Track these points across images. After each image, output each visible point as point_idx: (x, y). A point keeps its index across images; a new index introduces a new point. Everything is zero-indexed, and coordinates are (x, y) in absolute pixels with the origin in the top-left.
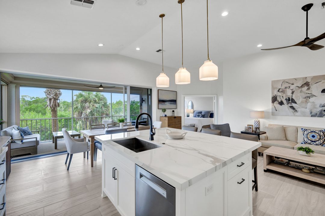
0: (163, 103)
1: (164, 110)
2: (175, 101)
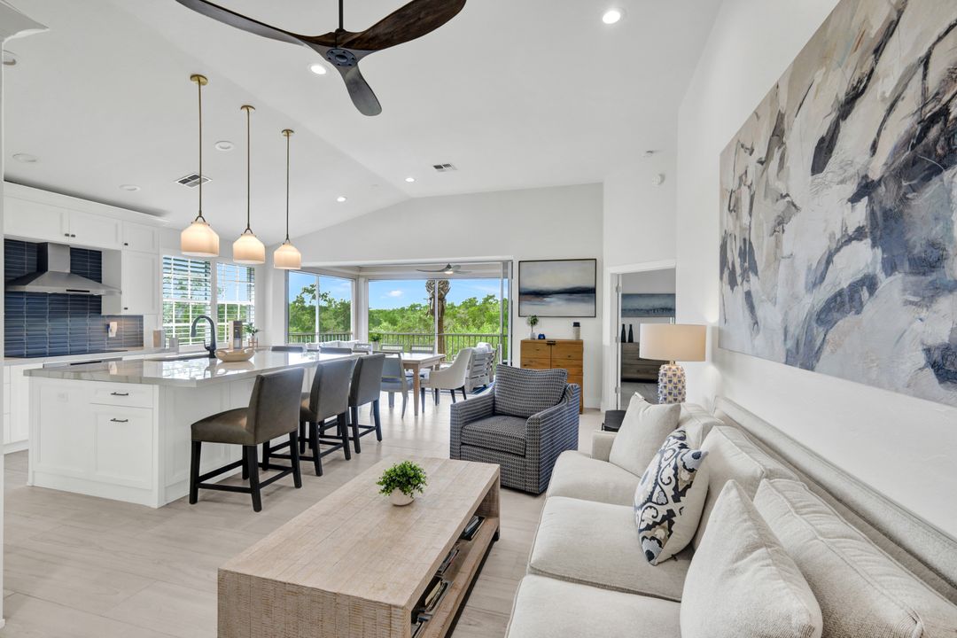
1: (534, 321)
2: (588, 293)
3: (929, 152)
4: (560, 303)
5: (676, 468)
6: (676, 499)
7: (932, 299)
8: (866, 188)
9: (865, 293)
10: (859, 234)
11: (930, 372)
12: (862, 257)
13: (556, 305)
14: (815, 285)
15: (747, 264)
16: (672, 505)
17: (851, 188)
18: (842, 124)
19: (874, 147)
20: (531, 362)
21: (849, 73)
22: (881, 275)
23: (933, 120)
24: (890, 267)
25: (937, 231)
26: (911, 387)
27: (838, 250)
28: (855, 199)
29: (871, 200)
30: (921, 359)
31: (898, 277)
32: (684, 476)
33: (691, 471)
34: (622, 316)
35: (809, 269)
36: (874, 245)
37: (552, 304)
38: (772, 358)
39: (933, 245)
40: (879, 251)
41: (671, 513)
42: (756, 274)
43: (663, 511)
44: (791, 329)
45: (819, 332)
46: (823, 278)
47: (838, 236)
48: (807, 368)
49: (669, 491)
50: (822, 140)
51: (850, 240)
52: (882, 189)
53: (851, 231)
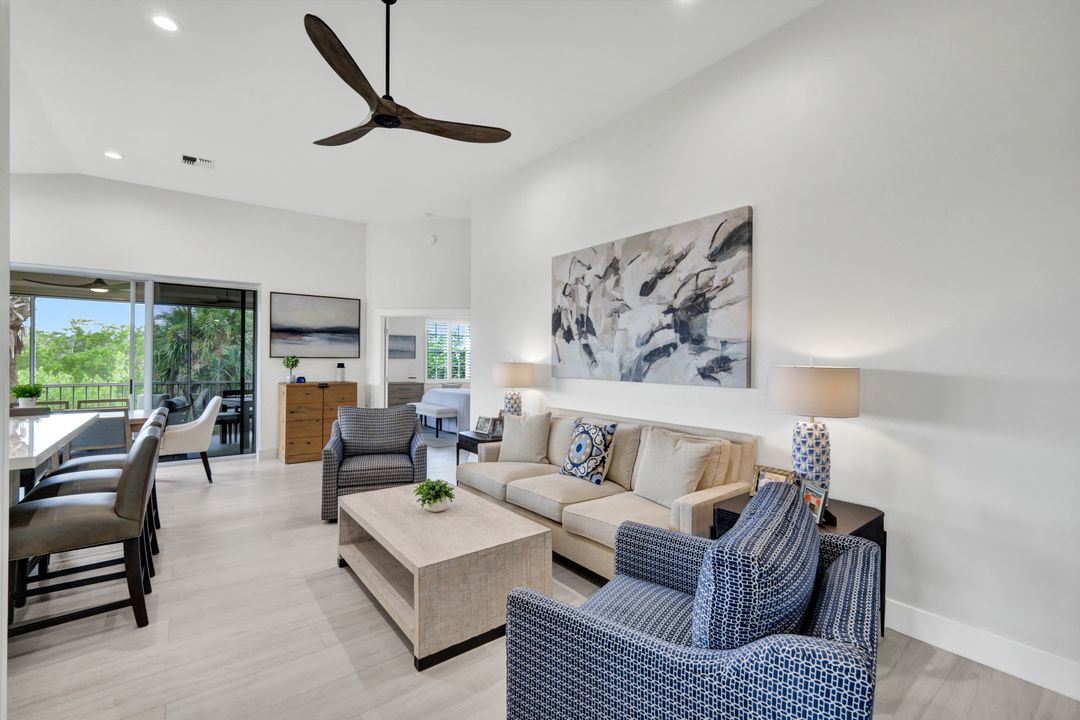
0: (294, 339)
1: (292, 362)
2: (352, 333)
3: (699, 305)
4: (321, 342)
5: (603, 435)
6: (606, 450)
7: (700, 353)
8: (671, 310)
9: (671, 349)
10: (668, 327)
11: (699, 376)
12: (670, 336)
13: (315, 345)
14: (642, 344)
15: (585, 329)
16: (604, 454)
17: (665, 308)
18: (659, 281)
19: (676, 296)
20: (300, 407)
21: (663, 262)
22: (679, 343)
23: (700, 296)
24: (683, 341)
25: (701, 331)
26: (693, 383)
27: (657, 331)
28: (666, 312)
29: (674, 315)
30: (696, 372)
31: (687, 345)
32: (609, 437)
33: (612, 434)
34: (390, 358)
35: (639, 337)
36: (676, 332)
37: (312, 343)
38: (609, 378)
39: (699, 335)
40: (678, 335)
41: (604, 458)
42: (595, 335)
43: (599, 458)
44: (626, 364)
45: (645, 366)
46: (647, 342)
47: (657, 325)
48: (638, 381)
49: (602, 447)
50: (646, 283)
51: (663, 328)
52: (679, 312)
53: (664, 325)
